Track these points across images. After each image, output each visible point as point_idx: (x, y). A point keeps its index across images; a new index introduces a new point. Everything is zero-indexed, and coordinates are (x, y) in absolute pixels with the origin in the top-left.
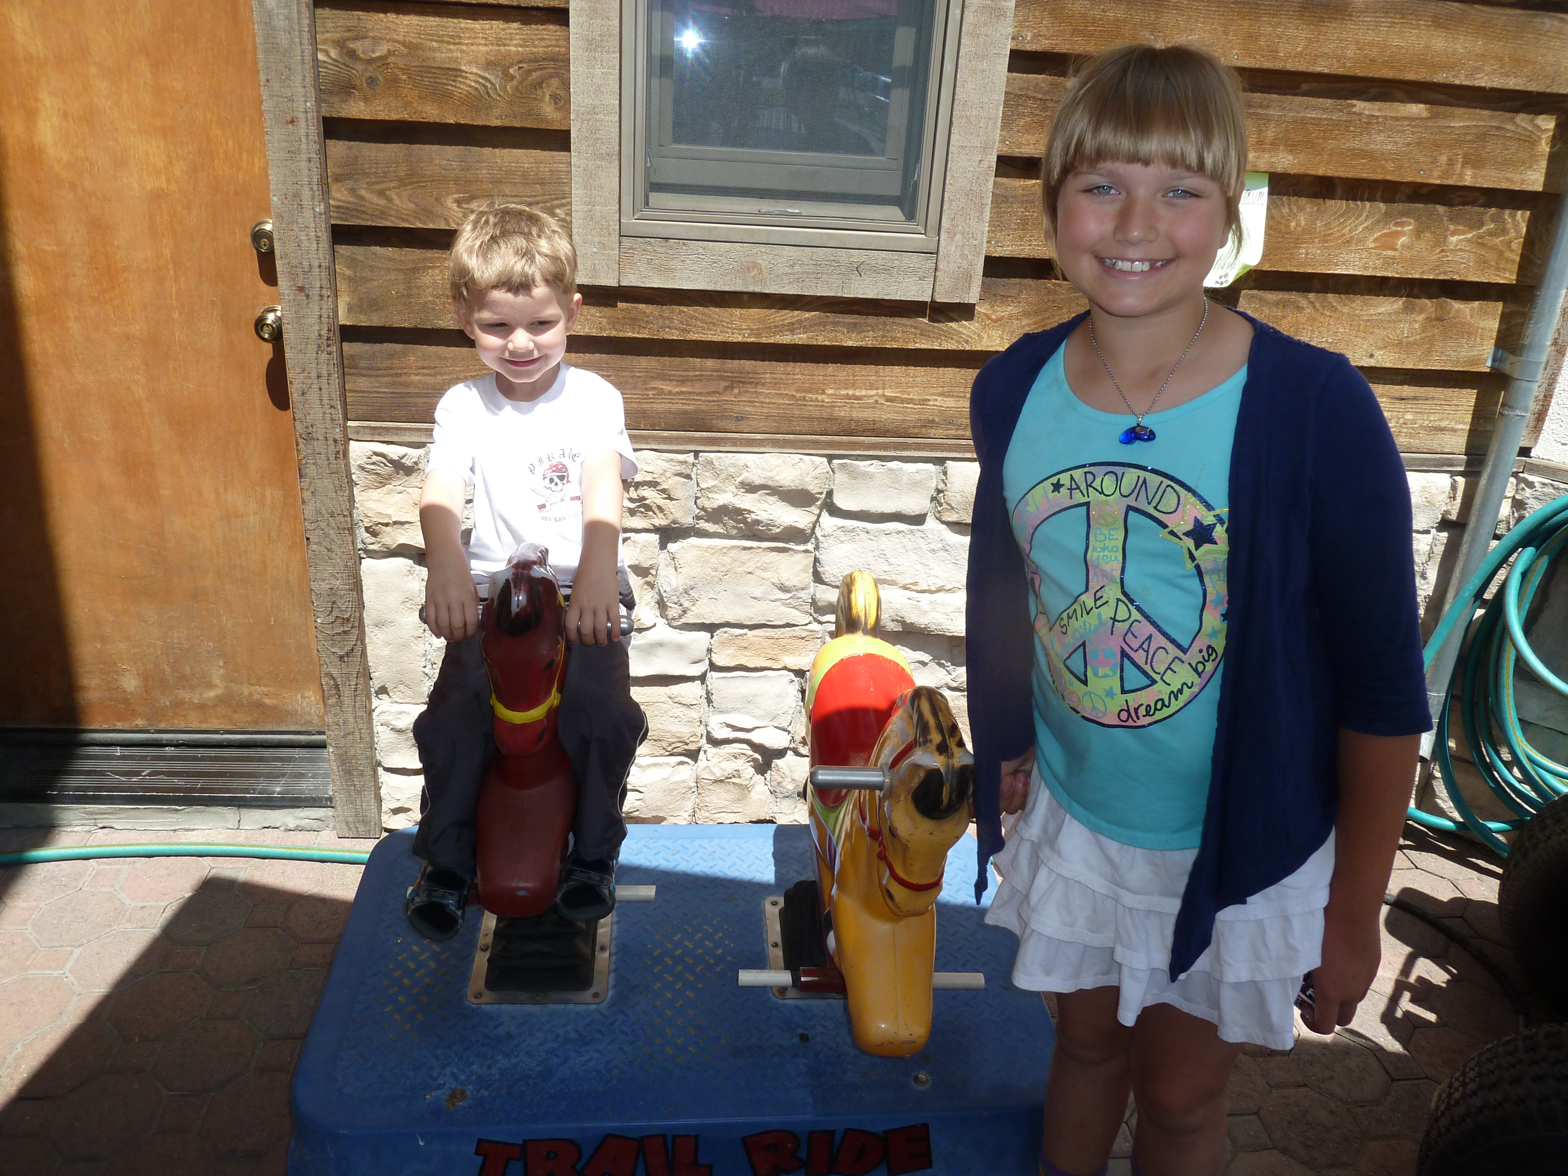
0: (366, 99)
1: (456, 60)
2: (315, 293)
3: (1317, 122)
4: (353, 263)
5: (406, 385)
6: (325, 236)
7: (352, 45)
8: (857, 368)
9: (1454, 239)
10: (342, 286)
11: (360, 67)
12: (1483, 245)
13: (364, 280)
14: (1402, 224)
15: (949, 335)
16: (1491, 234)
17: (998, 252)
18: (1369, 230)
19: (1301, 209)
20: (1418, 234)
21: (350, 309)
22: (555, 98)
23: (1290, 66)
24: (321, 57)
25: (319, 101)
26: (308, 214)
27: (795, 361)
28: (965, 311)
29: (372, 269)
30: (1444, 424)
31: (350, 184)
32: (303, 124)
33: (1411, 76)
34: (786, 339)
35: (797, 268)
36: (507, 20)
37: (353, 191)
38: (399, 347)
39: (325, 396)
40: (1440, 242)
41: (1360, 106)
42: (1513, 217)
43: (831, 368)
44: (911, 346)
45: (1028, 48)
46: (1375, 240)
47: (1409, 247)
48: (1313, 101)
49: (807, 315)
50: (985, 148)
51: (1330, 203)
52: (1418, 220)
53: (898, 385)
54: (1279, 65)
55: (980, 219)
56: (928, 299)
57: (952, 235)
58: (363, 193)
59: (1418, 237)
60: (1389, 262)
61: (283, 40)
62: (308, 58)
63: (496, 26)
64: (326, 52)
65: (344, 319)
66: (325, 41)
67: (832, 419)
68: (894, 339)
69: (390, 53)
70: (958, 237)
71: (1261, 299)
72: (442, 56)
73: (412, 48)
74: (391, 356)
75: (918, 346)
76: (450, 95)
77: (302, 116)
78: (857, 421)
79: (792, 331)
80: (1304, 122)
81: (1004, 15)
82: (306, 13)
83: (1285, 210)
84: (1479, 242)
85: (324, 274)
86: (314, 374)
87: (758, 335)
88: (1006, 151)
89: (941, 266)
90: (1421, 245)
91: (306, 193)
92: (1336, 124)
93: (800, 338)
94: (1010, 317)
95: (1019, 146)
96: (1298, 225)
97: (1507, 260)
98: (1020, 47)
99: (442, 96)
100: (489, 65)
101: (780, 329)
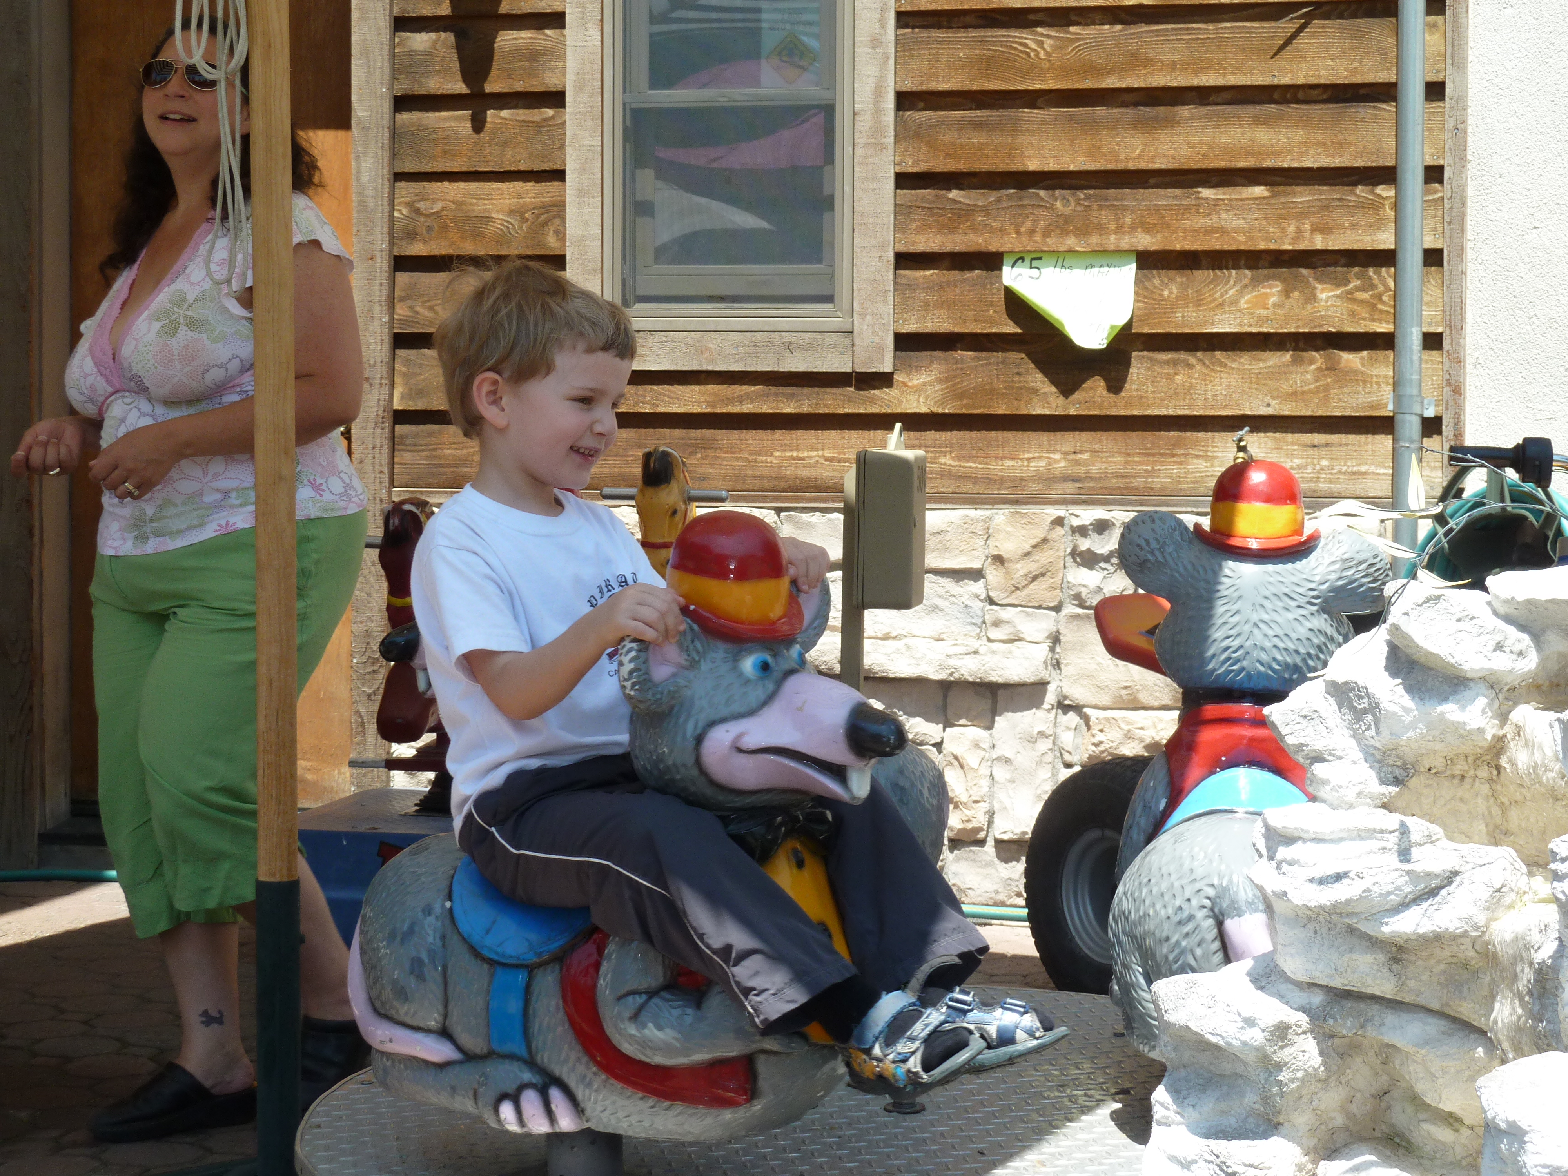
0: (424, 242)
1: (488, 211)
2: (376, 382)
3: (1168, 208)
4: (407, 362)
5: (439, 457)
6: (387, 340)
7: (417, 205)
8: (799, 433)
9: (1323, 296)
10: (398, 379)
11: (422, 219)
12: (1354, 300)
13: (415, 374)
14: (1271, 287)
15: (873, 401)
16: (1358, 289)
17: (906, 329)
18: (1241, 293)
19: (1171, 280)
20: (1287, 293)
21: (402, 397)
22: (557, 232)
23: (1131, 166)
24: (396, 214)
25: (392, 244)
26: (377, 323)
27: (747, 429)
28: (884, 380)
29: (421, 366)
30: (1363, 469)
31: (410, 303)
32: (379, 259)
33: (1242, 164)
34: (736, 409)
35: (741, 350)
36: (525, 181)
37: (411, 308)
38: (436, 427)
39: (377, 463)
40: (1311, 298)
41: (1206, 193)
42: (1379, 274)
43: (778, 434)
44: (840, 411)
45: (910, 170)
46: (1247, 302)
47: (1280, 305)
48: (1162, 191)
49: (753, 388)
50: (883, 247)
51: (1198, 274)
52: (1284, 281)
53: (835, 446)
54: (1121, 166)
55: (885, 302)
56: (849, 370)
57: (863, 315)
58: (418, 309)
59: (1288, 296)
60: (1261, 320)
61: (371, 203)
62: (386, 214)
63: (517, 186)
64: (400, 211)
65: (397, 405)
66: (400, 204)
67: (780, 478)
68: (825, 406)
69: (444, 209)
70: (869, 317)
71: (1151, 359)
72: (479, 208)
73: (459, 204)
74: (431, 434)
75: (847, 411)
76: (482, 235)
77: (378, 254)
78: (801, 479)
79: (741, 402)
80: (1157, 209)
81: (886, 148)
82: (387, 185)
83: (1157, 282)
84: (1349, 297)
85: (385, 367)
86: (370, 446)
87: (714, 406)
88: (901, 248)
89: (857, 343)
90: (1289, 303)
91: (377, 309)
92: (1187, 208)
93: (748, 408)
94: (925, 384)
95: (914, 243)
96: (1171, 293)
97: (1381, 311)
98: (904, 170)
99: (476, 235)
100: (511, 212)
101: (730, 401)
